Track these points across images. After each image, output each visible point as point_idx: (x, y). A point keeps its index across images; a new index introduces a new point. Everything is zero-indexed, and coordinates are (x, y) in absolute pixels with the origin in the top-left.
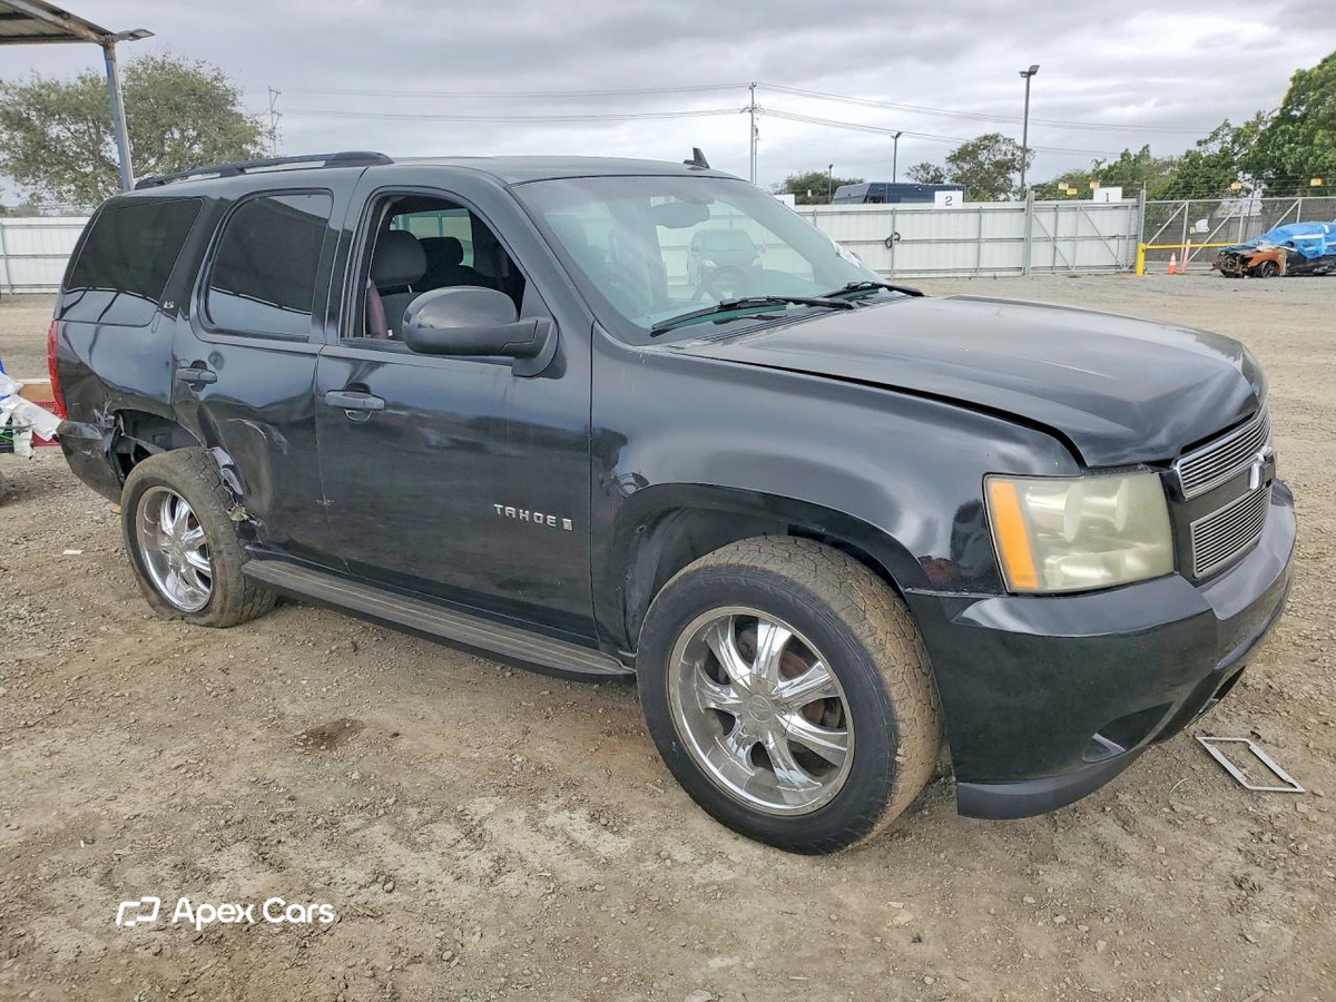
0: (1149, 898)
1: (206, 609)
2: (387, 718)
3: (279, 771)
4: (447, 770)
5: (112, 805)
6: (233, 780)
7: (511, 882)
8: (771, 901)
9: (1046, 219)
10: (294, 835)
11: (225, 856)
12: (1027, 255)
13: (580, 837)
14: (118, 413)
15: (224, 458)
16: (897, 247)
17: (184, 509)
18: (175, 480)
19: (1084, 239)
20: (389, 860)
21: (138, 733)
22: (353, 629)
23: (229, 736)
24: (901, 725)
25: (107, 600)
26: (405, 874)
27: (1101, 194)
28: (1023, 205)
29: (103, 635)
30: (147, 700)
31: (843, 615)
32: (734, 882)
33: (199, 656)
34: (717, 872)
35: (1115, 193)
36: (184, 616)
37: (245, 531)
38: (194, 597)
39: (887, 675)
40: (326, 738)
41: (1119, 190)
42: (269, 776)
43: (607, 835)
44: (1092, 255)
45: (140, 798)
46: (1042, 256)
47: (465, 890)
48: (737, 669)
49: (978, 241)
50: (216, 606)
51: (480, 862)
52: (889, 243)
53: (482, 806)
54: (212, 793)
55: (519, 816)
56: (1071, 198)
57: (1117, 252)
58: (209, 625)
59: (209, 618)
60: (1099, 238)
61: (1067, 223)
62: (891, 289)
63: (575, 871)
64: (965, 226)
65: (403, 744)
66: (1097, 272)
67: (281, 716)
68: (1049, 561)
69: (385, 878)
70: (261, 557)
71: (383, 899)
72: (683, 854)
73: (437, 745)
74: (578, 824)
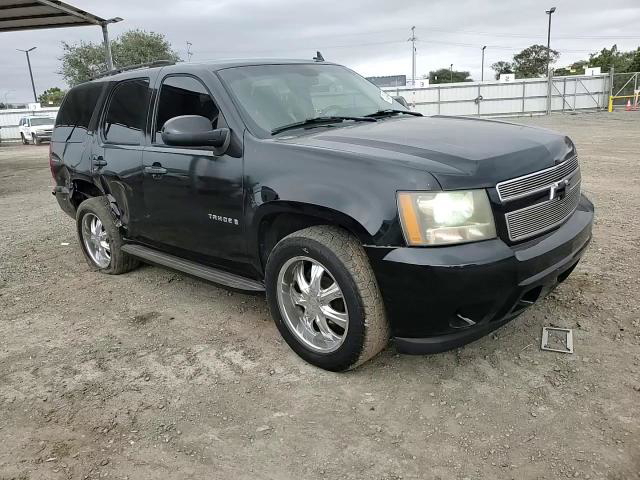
0: (491, 396)
1: (109, 267)
2: (171, 312)
3: (118, 333)
4: (190, 333)
5: (48, 344)
6: (99, 336)
7: (200, 379)
8: (312, 391)
9: (559, 86)
10: (115, 357)
11: (85, 365)
12: (549, 104)
13: (235, 361)
14: (74, 181)
15: (111, 199)
16: (481, 103)
17: (99, 223)
18: (95, 210)
19: (580, 95)
20: (151, 369)
21: (66, 316)
22: (170, 276)
23: (104, 318)
24: (366, 309)
25: (72, 264)
26: (156, 374)
27: (589, 71)
28: (547, 79)
29: (66, 277)
30: (75, 303)
31: (340, 258)
32: (298, 382)
33: (102, 286)
34: (293, 378)
35: (597, 71)
36: (100, 270)
37: (122, 231)
38: (106, 262)
39: (359, 286)
40: (142, 320)
41: (599, 69)
42: (114, 334)
43: (249, 361)
44: (584, 103)
45: (59, 342)
46: (557, 104)
47: (179, 381)
48: (304, 286)
49: (523, 98)
50: (112, 265)
51: (190, 370)
52: (477, 101)
53: (198, 348)
54: (88, 340)
55: (213, 352)
56: (573, 74)
57: (598, 100)
58: (110, 274)
59: (110, 271)
60: (588, 94)
61: (571, 87)
62: (404, 113)
63: (229, 375)
64: (517, 91)
65: (174, 322)
66: (587, 111)
67: (128, 311)
68: (428, 231)
69: (147, 376)
70: (130, 243)
71: (143, 383)
72: (279, 370)
73: (189, 323)
74: (237, 357)
